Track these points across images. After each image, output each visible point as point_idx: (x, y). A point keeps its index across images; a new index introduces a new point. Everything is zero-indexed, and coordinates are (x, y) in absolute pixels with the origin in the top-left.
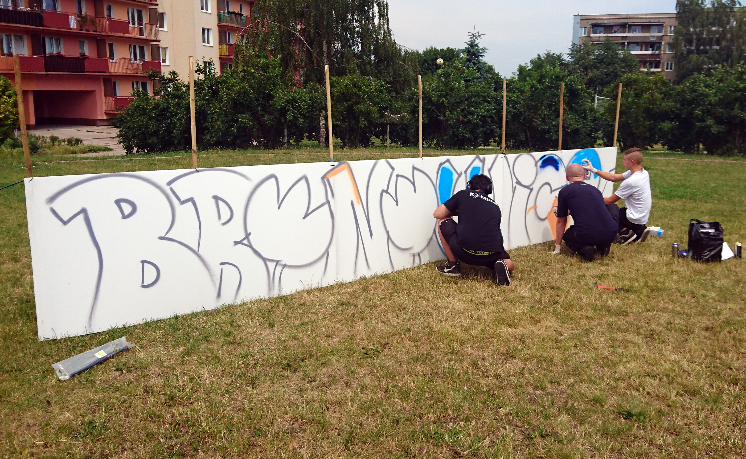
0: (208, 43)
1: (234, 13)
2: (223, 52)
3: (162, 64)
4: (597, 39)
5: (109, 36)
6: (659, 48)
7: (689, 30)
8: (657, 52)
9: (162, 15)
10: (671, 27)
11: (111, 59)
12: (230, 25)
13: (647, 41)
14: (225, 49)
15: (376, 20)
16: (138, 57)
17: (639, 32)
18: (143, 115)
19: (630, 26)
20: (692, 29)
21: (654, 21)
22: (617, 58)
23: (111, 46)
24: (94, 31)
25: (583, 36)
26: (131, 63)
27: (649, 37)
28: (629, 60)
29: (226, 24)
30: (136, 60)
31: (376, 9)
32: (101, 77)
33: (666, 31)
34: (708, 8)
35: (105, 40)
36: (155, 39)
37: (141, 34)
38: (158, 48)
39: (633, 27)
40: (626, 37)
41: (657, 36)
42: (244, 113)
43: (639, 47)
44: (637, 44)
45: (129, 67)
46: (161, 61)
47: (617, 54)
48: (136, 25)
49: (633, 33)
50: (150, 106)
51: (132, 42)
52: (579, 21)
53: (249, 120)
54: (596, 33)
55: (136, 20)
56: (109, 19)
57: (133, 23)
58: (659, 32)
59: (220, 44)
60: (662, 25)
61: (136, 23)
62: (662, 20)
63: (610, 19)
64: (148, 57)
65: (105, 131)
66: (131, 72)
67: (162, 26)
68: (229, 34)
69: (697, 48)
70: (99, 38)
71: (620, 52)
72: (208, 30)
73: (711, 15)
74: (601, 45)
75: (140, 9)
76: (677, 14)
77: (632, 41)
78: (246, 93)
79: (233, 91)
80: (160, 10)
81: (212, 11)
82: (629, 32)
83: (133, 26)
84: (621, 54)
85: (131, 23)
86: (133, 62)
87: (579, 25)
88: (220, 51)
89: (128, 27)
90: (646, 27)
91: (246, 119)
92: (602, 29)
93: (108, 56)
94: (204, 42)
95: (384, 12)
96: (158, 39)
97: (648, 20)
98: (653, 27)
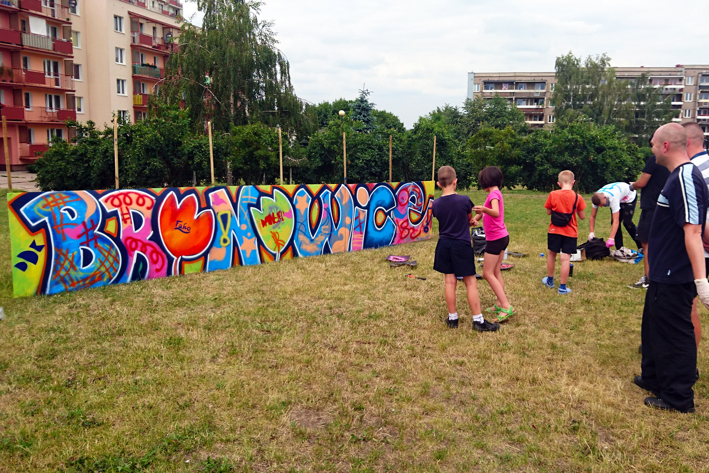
0: (123, 93)
1: (148, 65)
2: (137, 102)
3: (77, 112)
4: (489, 94)
5: (25, 86)
6: (542, 103)
7: (567, 88)
8: (541, 107)
9: (77, 66)
10: (552, 84)
11: (27, 107)
12: (144, 76)
13: (532, 97)
14: (139, 99)
15: (279, 76)
16: (54, 106)
17: (525, 89)
18: (61, 160)
19: (517, 83)
20: (569, 87)
21: (538, 79)
22: (505, 112)
23: (27, 96)
24: (11, 82)
25: (476, 91)
26: (46, 111)
27: (533, 93)
28: (516, 113)
29: (141, 75)
30: (52, 109)
31: (278, 67)
32: (17, 125)
33: (548, 88)
34: (583, 68)
35: (21, 90)
36: (71, 89)
37: (57, 84)
38: (74, 97)
39: (519, 84)
40: (514, 93)
41: (541, 93)
42: (155, 157)
43: (524, 102)
44: (524, 99)
45: (44, 115)
46: (76, 110)
47: (505, 108)
48: (52, 76)
49: (520, 89)
50: (68, 152)
51: (48, 92)
52: (473, 78)
53: (160, 163)
54: (488, 89)
55: (52, 71)
56: (26, 71)
57: (49, 74)
58: (542, 88)
59: (134, 94)
60: (545, 82)
61: (52, 74)
62: (544, 78)
63: (500, 77)
64: (63, 106)
65: (20, 176)
66: (46, 120)
67: (77, 77)
68: (143, 84)
69: (574, 104)
70: (15, 88)
71: (508, 106)
72: (123, 81)
73: (585, 74)
74: (491, 100)
75: (56, 61)
76: (556, 73)
77: (518, 97)
78: (157, 140)
79: (146, 139)
80: (76, 61)
81: (126, 63)
82: (516, 89)
83: (49, 77)
84: (509, 108)
85: (47, 73)
86: (49, 110)
87: (473, 81)
88: (134, 101)
89: (44, 78)
90: (531, 84)
91: (157, 163)
92: (493, 85)
93: (24, 105)
94: (119, 92)
95: (285, 70)
96: (73, 89)
97: (533, 78)
98: (536, 84)
